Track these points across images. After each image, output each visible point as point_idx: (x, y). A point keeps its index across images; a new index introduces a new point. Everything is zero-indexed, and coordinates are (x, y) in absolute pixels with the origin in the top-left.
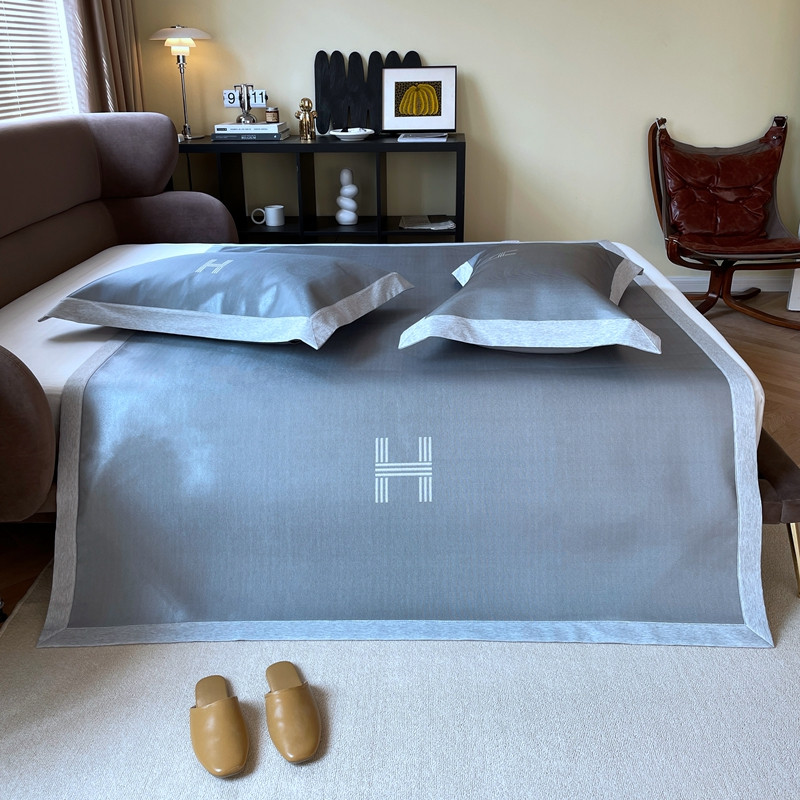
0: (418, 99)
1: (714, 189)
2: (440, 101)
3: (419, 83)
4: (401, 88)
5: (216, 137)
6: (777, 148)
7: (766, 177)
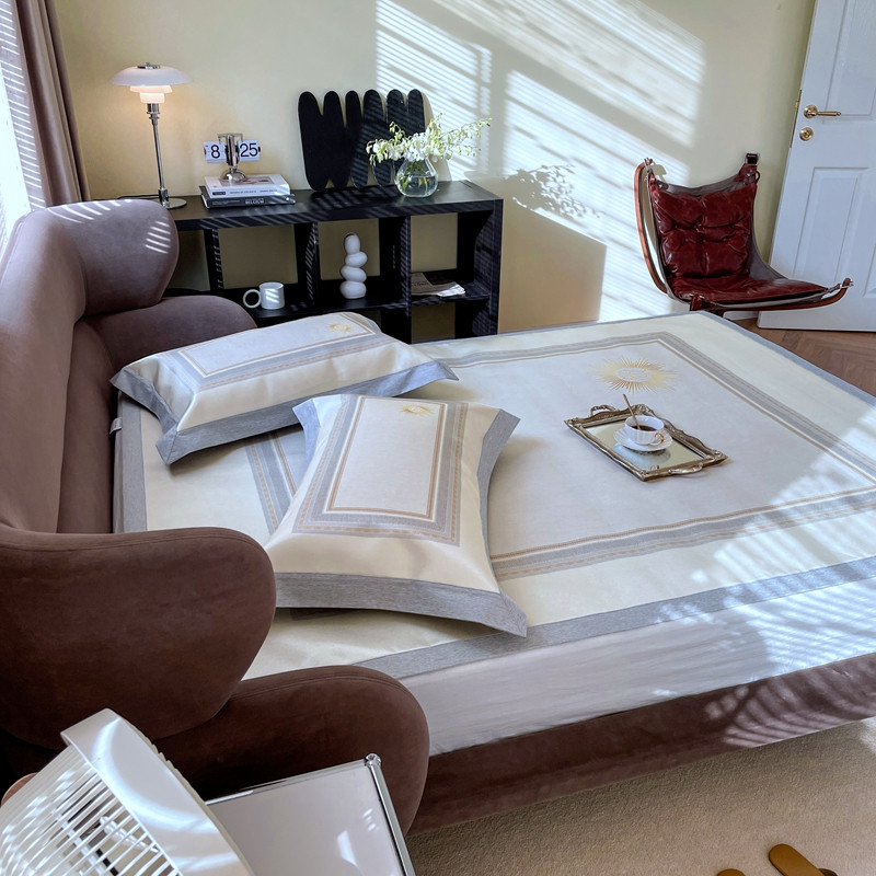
5: (214, 203)
6: (752, 185)
7: (745, 214)
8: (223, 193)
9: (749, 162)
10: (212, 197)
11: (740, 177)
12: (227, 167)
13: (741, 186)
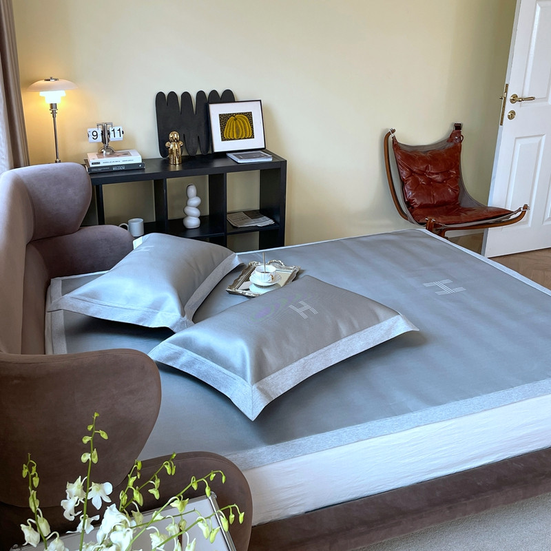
0: (237, 127)
1: (429, 174)
2: (252, 127)
3: (236, 114)
4: (224, 119)
5: (93, 170)
6: (459, 145)
7: (456, 164)
8: (99, 163)
9: (456, 129)
10: (91, 166)
11: (451, 138)
12: (102, 145)
13: (452, 145)
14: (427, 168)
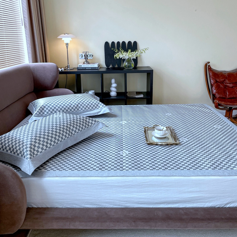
1: (226, 83)
5: (78, 68)
8: (81, 66)
12: (85, 60)
14: (225, 80)
